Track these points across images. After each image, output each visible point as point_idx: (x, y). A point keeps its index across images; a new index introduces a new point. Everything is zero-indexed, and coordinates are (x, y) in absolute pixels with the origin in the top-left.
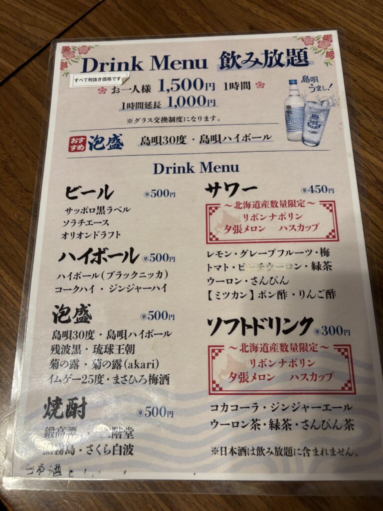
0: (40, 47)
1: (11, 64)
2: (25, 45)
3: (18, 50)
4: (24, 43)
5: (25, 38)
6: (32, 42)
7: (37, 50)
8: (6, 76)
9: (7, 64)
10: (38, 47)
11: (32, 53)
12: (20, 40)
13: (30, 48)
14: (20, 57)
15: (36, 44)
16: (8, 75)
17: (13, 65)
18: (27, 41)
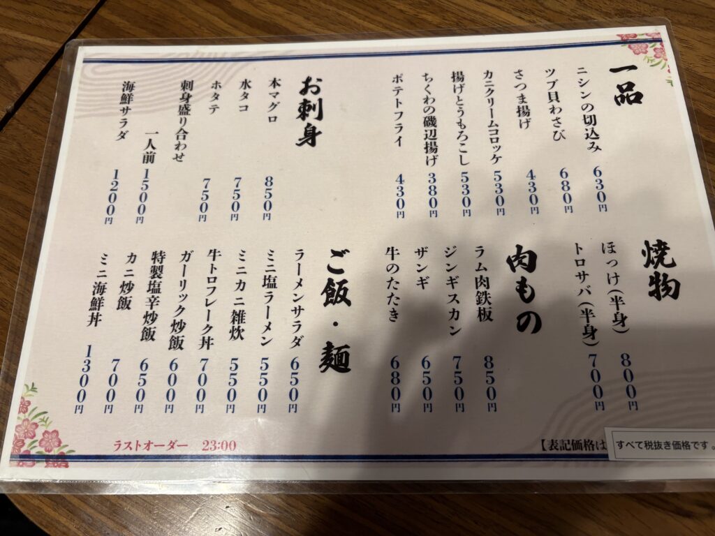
0: (88, 10)
1: (52, 40)
2: (66, 12)
3: (59, 22)
4: (64, 9)
5: (64, 4)
6: (75, 7)
7: (85, 15)
8: (50, 57)
9: (48, 43)
10: (86, 10)
11: (79, 20)
12: (57, 8)
13: (75, 14)
14: (63, 29)
15: (81, 7)
16: (52, 56)
17: (55, 42)
18: (67, 7)
